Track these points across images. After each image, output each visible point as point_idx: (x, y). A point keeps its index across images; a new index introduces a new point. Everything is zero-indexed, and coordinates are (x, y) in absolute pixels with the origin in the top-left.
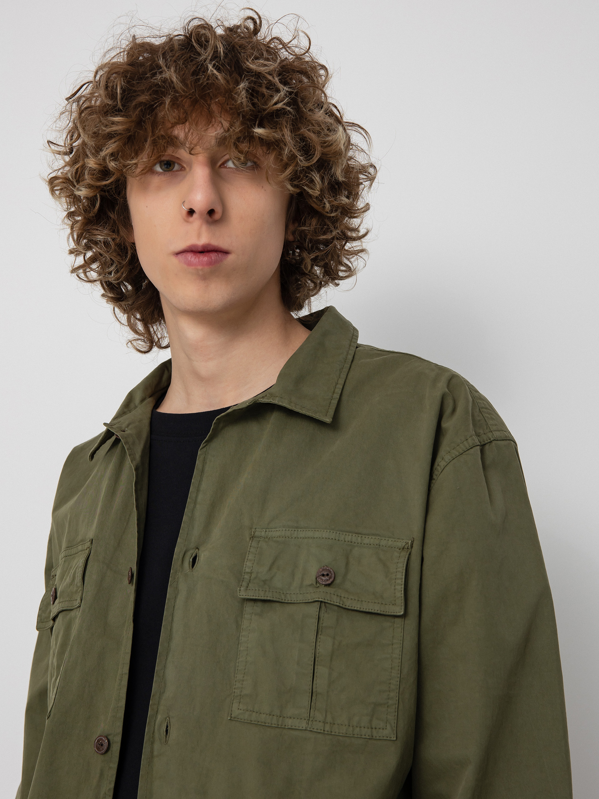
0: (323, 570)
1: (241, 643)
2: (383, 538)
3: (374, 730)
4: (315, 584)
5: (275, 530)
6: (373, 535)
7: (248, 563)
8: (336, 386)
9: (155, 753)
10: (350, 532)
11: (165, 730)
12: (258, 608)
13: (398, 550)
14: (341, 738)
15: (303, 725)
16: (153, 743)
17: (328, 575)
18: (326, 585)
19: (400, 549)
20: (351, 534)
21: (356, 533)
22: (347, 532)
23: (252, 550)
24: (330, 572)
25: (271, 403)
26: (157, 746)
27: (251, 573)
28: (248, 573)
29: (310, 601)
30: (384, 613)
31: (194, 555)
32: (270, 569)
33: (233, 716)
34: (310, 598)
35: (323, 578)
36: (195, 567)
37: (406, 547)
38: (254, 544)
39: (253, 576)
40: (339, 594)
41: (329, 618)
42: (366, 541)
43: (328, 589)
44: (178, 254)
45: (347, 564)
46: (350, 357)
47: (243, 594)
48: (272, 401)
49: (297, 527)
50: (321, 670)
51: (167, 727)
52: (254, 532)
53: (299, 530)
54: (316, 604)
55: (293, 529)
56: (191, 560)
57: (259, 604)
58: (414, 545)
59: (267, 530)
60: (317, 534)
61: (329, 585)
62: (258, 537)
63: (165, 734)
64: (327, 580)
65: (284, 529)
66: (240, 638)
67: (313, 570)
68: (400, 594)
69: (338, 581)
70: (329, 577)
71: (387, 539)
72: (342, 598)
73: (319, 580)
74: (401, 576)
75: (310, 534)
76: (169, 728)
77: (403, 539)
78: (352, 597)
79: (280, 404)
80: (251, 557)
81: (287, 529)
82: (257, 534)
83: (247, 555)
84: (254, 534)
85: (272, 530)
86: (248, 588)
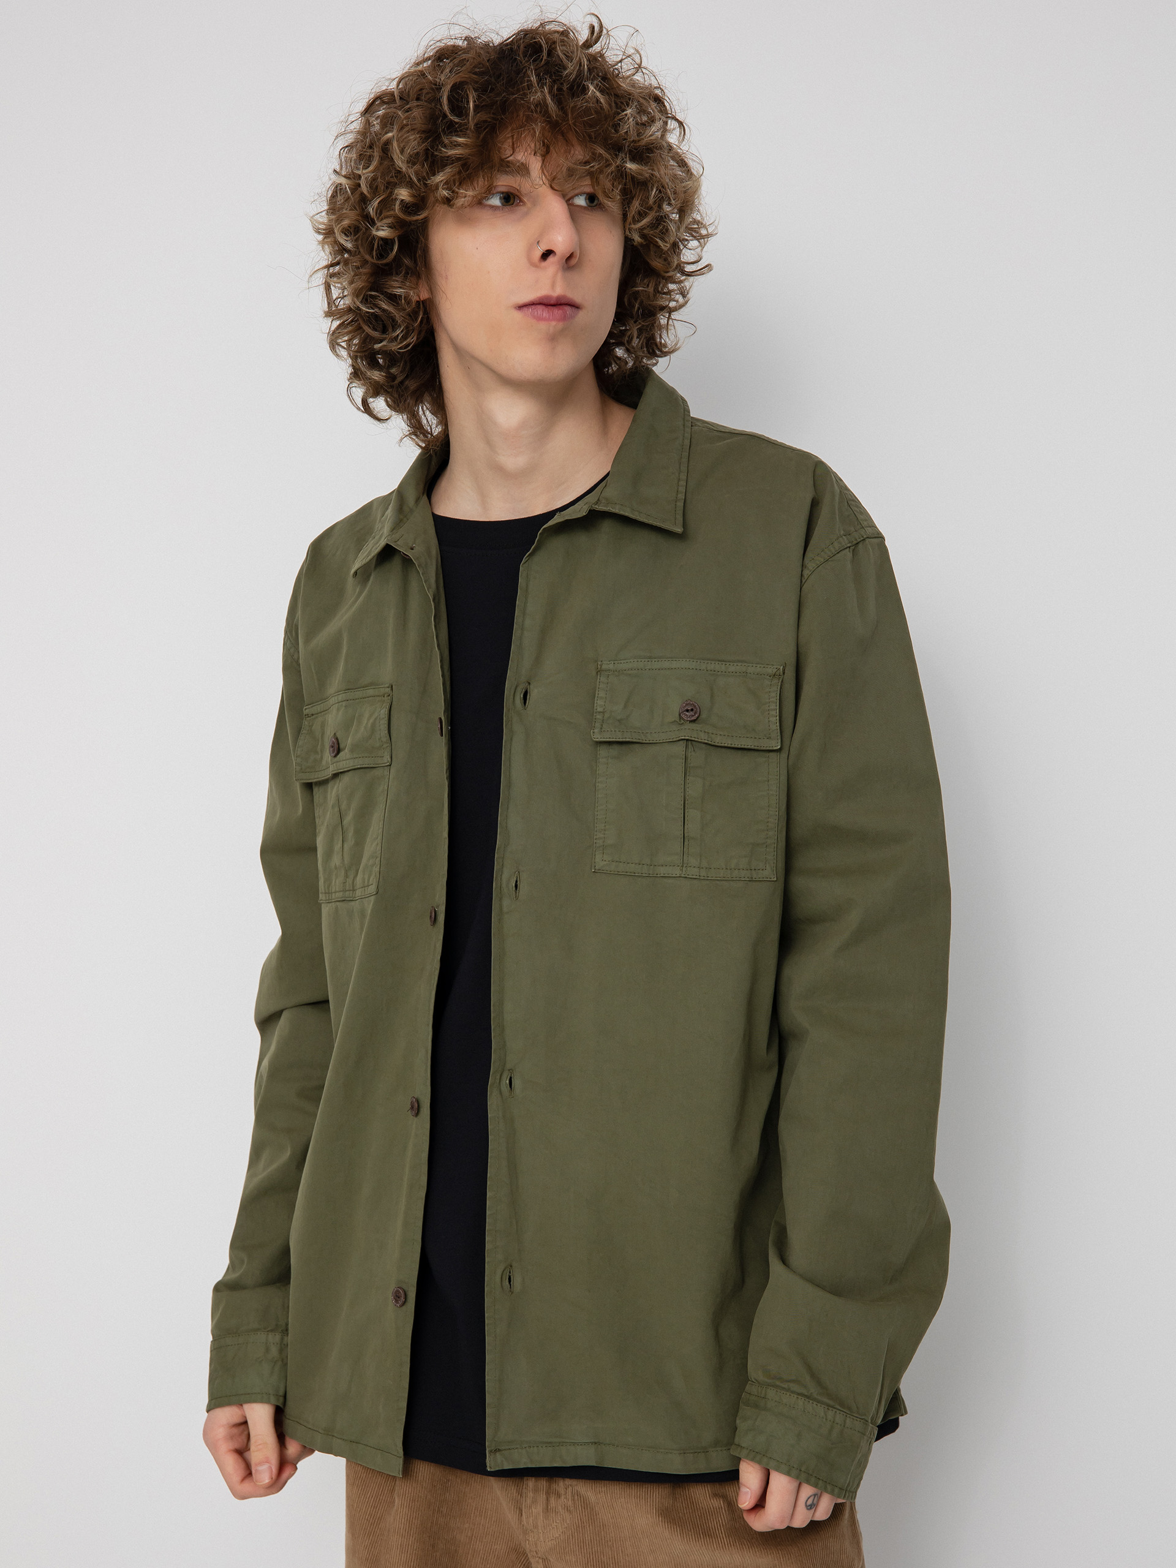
0: (687, 705)
1: (598, 790)
2: (751, 665)
3: (753, 871)
4: (678, 721)
5: (624, 661)
6: (739, 661)
7: (598, 702)
8: (678, 483)
9: (505, 909)
10: (712, 660)
11: (514, 885)
12: (614, 751)
13: (768, 677)
14: (718, 882)
15: (677, 872)
16: (501, 899)
17: (692, 710)
18: (691, 721)
19: (770, 676)
20: (713, 662)
21: (719, 661)
22: (708, 660)
23: (602, 686)
24: (695, 706)
26: (506, 903)
27: (603, 712)
28: (600, 712)
29: (674, 740)
30: (759, 748)
31: (524, 690)
32: (625, 706)
33: (597, 868)
34: (674, 736)
35: (687, 713)
36: (527, 704)
37: (777, 673)
38: (603, 679)
39: (607, 715)
40: (706, 731)
41: (697, 757)
42: (732, 668)
43: (693, 726)
44: (521, 307)
45: (712, 696)
46: (687, 442)
47: (598, 737)
49: (650, 657)
50: (693, 814)
51: (516, 882)
52: (601, 665)
53: (654, 660)
54: (681, 742)
55: (647, 660)
56: (522, 696)
57: (615, 747)
58: (786, 671)
59: (616, 662)
60: (674, 665)
61: (694, 721)
62: (606, 671)
63: (514, 889)
64: (693, 716)
65: (636, 660)
66: (597, 784)
67: (675, 706)
68: (775, 727)
69: (703, 716)
70: (694, 712)
71: (754, 665)
72: (710, 735)
73: (683, 716)
74: (775, 706)
75: (666, 664)
76: (519, 882)
77: (773, 665)
78: (722, 733)
80: (602, 694)
81: (639, 660)
82: (604, 667)
83: (597, 692)
84: (601, 668)
85: (622, 661)
86: (603, 730)
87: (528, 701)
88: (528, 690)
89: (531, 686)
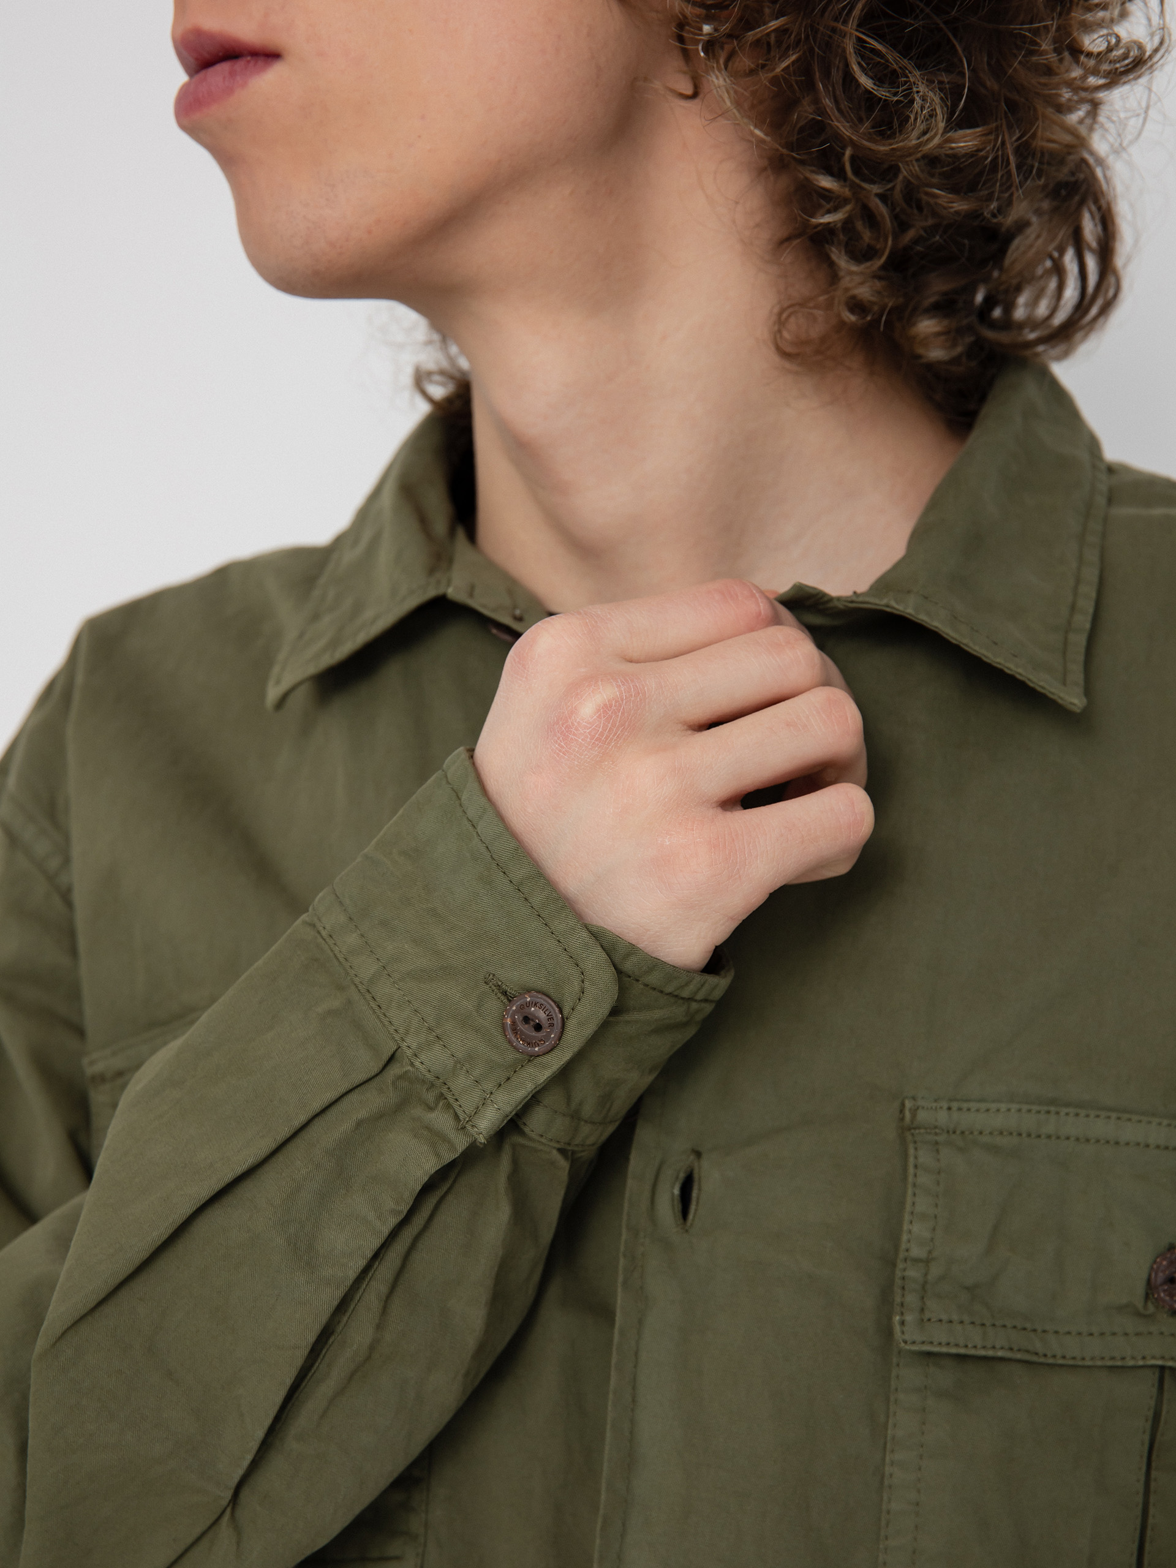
0: (1170, 1261)
1: (890, 1487)
4: (1140, 1305)
5: (980, 1106)
7: (913, 1227)
8: (1076, 586)
23: (920, 1178)
25: (888, 610)
27: (927, 1262)
28: (916, 1261)
29: (1125, 1362)
31: (682, 1175)
32: (989, 1247)
35: (1172, 1290)
36: (691, 1216)
38: (923, 1156)
39: (935, 1271)
47: (914, 1337)
48: (893, 604)
49: (1053, 1102)
52: (914, 1112)
53: (1064, 1110)
54: (1146, 1372)
55: (1045, 1108)
56: (676, 1193)
57: (953, 1365)
59: (955, 1105)
60: (1125, 1131)
62: (930, 1130)
65: (1013, 1106)
66: (888, 1470)
67: (1134, 1261)
73: (1158, 1295)
75: (1102, 1127)
79: (923, 618)
80: (921, 1204)
81: (1025, 1107)
82: (922, 1116)
83: (909, 1199)
84: (912, 1121)
85: (974, 1106)
86: (927, 1315)
87: (693, 1207)
88: (696, 1176)
89: (705, 1163)
